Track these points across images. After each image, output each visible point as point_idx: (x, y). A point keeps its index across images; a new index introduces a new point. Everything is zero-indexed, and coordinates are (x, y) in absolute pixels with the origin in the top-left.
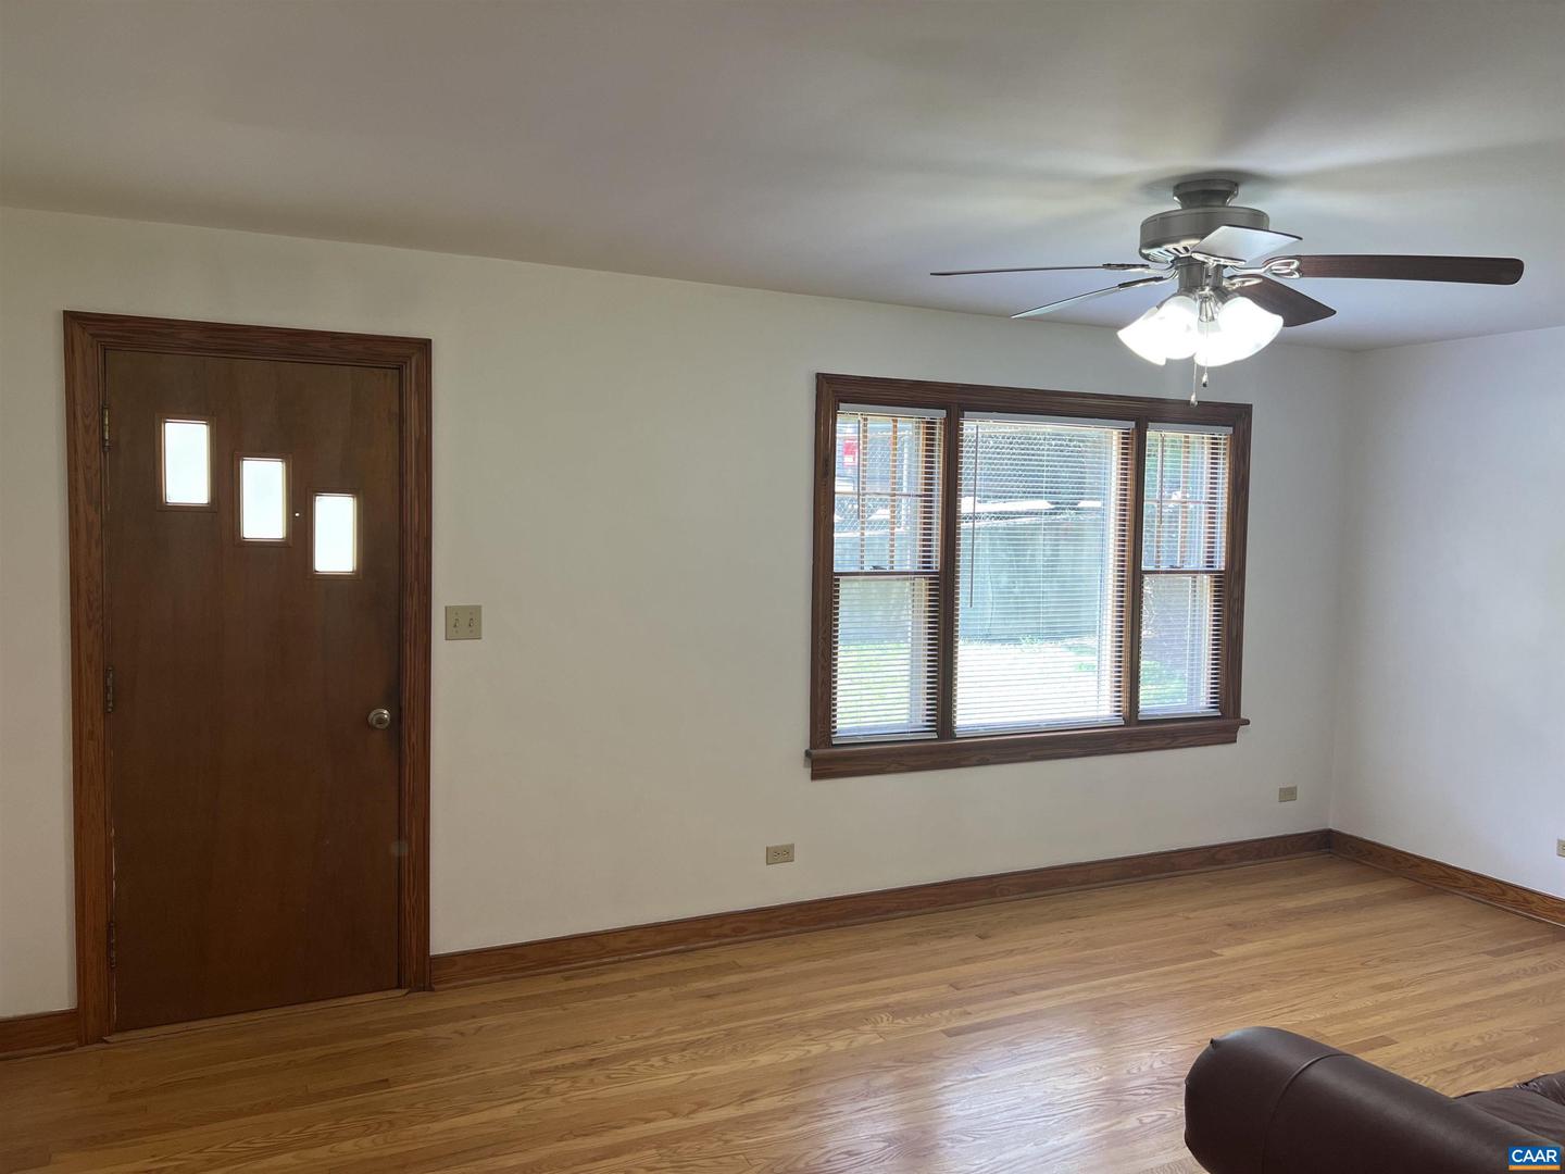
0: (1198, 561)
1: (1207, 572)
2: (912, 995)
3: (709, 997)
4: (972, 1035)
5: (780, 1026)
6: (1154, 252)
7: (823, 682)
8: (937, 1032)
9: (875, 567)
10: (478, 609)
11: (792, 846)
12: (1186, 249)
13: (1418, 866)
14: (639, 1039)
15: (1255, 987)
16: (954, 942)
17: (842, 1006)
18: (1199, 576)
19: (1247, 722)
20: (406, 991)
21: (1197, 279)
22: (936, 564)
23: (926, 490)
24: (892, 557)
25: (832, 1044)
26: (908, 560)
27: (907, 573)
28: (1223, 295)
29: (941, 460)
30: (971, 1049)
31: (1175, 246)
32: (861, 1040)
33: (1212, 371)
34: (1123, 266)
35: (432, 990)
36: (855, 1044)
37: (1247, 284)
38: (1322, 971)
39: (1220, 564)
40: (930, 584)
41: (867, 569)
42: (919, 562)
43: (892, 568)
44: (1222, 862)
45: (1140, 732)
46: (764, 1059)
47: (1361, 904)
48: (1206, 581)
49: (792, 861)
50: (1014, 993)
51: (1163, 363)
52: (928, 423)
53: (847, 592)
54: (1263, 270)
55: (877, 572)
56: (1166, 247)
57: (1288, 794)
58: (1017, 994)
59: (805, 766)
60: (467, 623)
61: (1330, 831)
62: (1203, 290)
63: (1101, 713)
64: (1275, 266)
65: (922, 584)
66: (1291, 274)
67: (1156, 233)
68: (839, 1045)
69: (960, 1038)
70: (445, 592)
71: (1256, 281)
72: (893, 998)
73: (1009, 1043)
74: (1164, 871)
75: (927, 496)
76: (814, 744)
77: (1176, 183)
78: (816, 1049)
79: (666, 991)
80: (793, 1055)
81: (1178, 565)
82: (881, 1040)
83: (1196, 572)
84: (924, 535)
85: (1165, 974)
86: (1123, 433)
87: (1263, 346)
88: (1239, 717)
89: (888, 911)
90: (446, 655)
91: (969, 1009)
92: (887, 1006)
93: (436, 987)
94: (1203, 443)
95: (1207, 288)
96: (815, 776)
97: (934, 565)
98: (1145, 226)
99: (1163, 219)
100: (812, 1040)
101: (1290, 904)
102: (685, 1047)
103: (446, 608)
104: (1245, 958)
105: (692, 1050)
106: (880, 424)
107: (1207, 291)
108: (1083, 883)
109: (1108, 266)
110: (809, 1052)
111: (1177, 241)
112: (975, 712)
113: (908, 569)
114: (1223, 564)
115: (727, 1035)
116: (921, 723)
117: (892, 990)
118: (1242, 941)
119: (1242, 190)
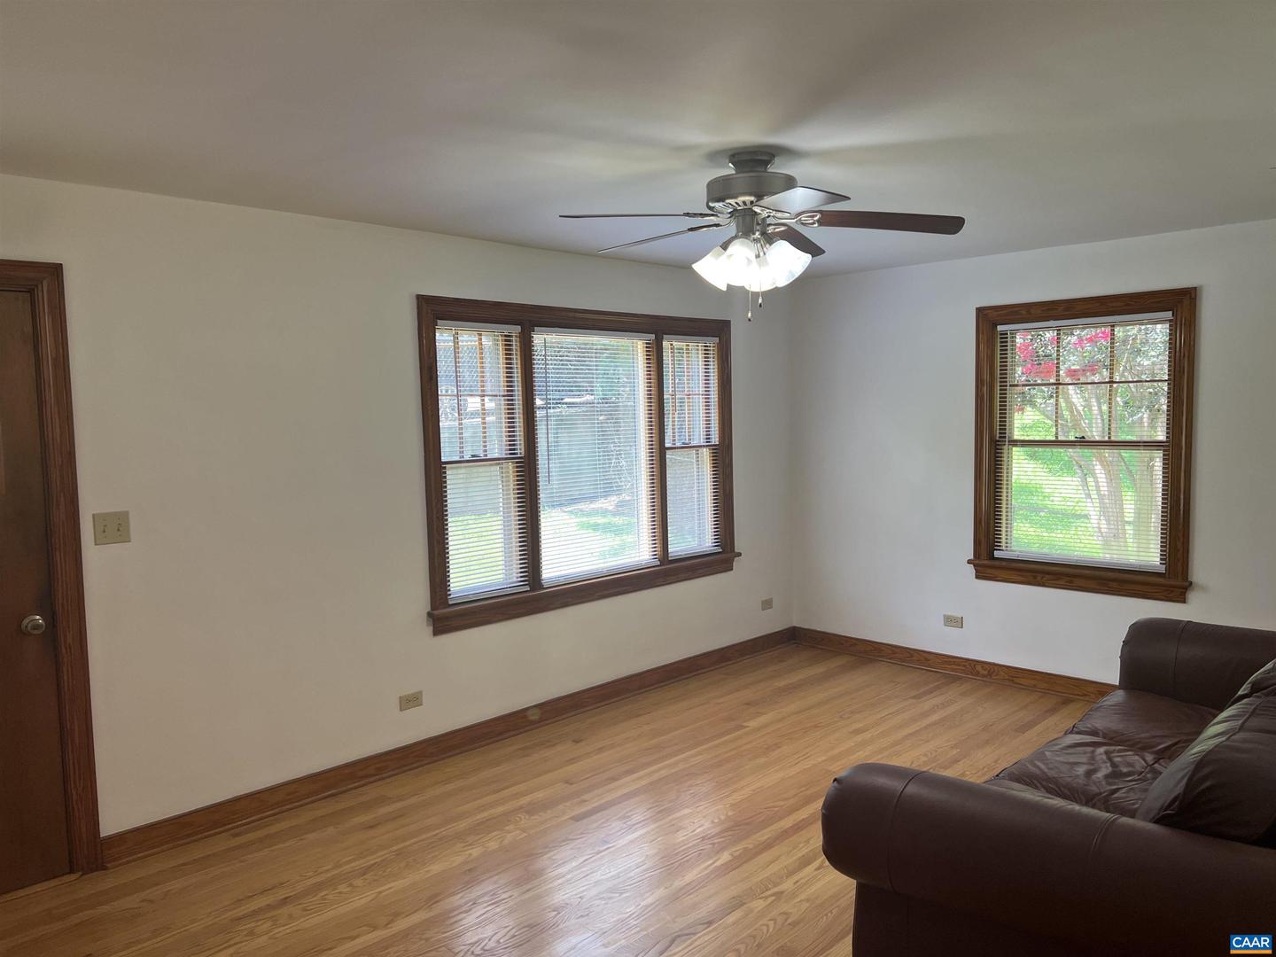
0: (699, 439)
1: (707, 446)
2: (540, 795)
3: (371, 827)
4: (594, 817)
5: (441, 839)
6: (717, 205)
7: (439, 554)
8: (566, 820)
9: (473, 456)
10: (126, 514)
11: (421, 693)
12: (744, 203)
13: (855, 644)
14: (321, 873)
15: (777, 746)
16: (559, 748)
17: (485, 814)
18: (700, 450)
19: (740, 554)
20: (80, 873)
21: (752, 227)
22: (521, 450)
23: (508, 391)
24: (485, 446)
25: (487, 845)
26: (497, 449)
27: (499, 459)
28: (769, 239)
29: (519, 366)
30: (598, 827)
31: (736, 201)
32: (509, 838)
33: (765, 293)
34: (695, 215)
35: (106, 869)
36: (506, 842)
37: (777, 230)
38: (816, 726)
39: (715, 440)
40: (517, 467)
41: (466, 458)
42: (506, 450)
43: (486, 455)
44: (729, 660)
45: (670, 569)
46: (436, 868)
47: (826, 677)
48: (706, 453)
49: (421, 705)
50: (614, 779)
51: (724, 288)
52: (506, 336)
53: (453, 479)
54: (794, 221)
55: (475, 460)
56: (728, 201)
57: (767, 604)
58: (617, 780)
59: (428, 625)
60: (115, 528)
61: (794, 627)
62: (754, 234)
63: (641, 558)
64: (803, 217)
65: (511, 466)
66: (814, 223)
67: (719, 190)
68: (493, 845)
69: (585, 821)
70: (93, 500)
71: (783, 228)
72: (524, 801)
73: (624, 817)
74: (691, 672)
75: (509, 396)
76: (434, 605)
77: (731, 153)
78: (475, 852)
79: (331, 830)
80: (458, 860)
81: (687, 441)
82: (525, 834)
83: (700, 446)
84: (509, 427)
85: (717, 746)
86: (647, 343)
87: (797, 276)
88: (734, 551)
89: (501, 734)
90: (97, 560)
91: (585, 797)
92: (521, 807)
93: (108, 865)
94: (698, 350)
95: (757, 233)
96: (437, 632)
97: (519, 451)
98: (711, 185)
99: (725, 180)
100: (470, 845)
101: (781, 683)
102: (365, 871)
103: (93, 515)
104: (765, 726)
105: (372, 873)
106: (468, 338)
107: (757, 235)
108: (640, 689)
109: (687, 214)
110: (470, 855)
111: (736, 198)
112: (558, 565)
113: (496, 456)
114: (717, 439)
115: (397, 855)
116: (515, 580)
117: (523, 794)
118: (759, 714)
119: (777, 160)
